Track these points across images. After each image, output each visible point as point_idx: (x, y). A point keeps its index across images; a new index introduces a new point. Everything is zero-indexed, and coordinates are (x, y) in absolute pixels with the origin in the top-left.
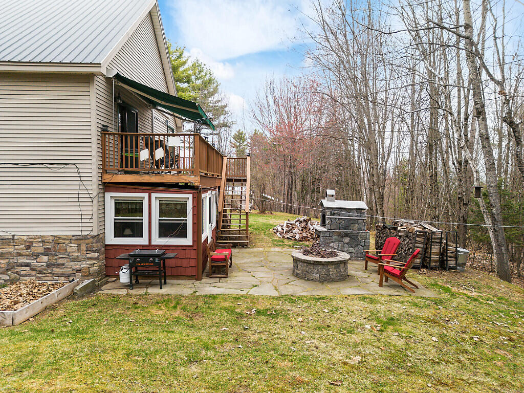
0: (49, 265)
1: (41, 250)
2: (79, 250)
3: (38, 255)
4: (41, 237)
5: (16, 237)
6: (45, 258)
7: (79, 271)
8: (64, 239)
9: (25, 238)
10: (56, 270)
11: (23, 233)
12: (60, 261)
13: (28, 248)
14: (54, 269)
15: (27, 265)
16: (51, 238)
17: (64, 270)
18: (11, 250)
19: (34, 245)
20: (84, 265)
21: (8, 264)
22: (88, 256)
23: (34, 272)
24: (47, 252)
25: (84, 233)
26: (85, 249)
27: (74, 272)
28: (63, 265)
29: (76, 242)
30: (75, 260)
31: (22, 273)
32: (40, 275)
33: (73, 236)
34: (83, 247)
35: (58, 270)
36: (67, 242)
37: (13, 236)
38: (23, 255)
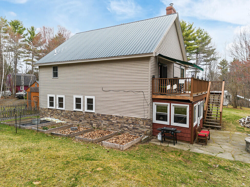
0: (133, 128)
1: (131, 122)
2: (143, 124)
3: (130, 124)
4: (131, 117)
5: (123, 117)
6: (132, 125)
7: (143, 132)
8: (138, 119)
9: (126, 117)
10: (136, 131)
11: (126, 115)
12: (137, 127)
13: (127, 121)
14: (135, 130)
15: (127, 127)
16: (134, 118)
17: (138, 131)
18: (122, 121)
19: (129, 120)
20: (145, 130)
21: (121, 126)
22: (147, 127)
23: (129, 130)
24: (133, 123)
25: (145, 118)
26: (145, 124)
27: (142, 132)
28: (138, 129)
29: (142, 120)
30: (142, 127)
31: (125, 130)
32: (130, 132)
33: (142, 118)
34: (145, 123)
35: (136, 130)
36: (139, 120)
37: (123, 116)
38: (125, 124)
